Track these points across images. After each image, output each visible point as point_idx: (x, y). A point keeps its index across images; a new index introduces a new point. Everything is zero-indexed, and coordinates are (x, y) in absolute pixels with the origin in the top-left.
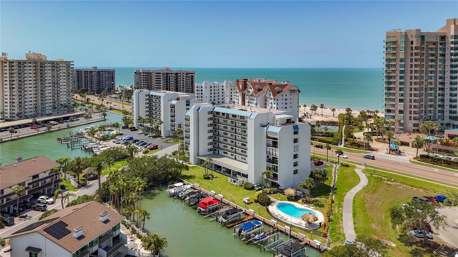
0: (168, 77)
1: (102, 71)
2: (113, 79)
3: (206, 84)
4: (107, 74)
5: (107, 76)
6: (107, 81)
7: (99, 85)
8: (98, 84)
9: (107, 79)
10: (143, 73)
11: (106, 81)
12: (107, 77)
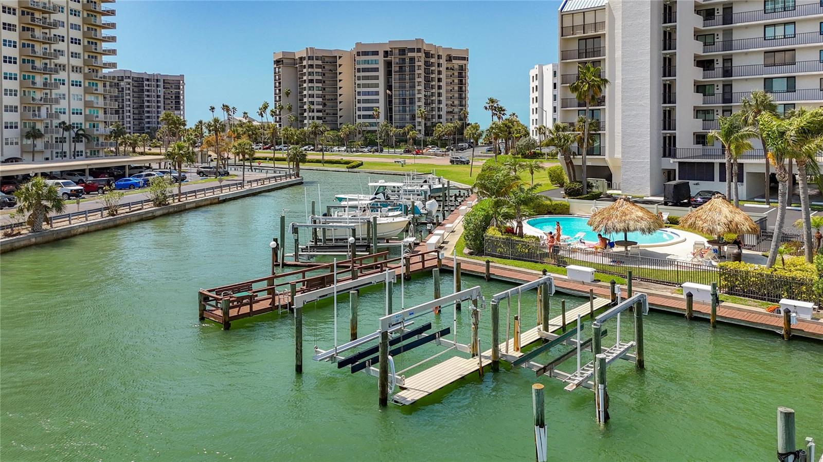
0: (407, 61)
1: (148, 80)
2: (178, 103)
4: (161, 89)
5: (161, 94)
6: (162, 107)
7: (139, 119)
8: (136, 117)
9: (162, 102)
10: (310, 58)
11: (158, 107)
12: (162, 97)
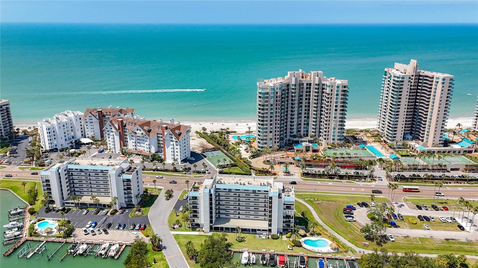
3: (59, 124)
